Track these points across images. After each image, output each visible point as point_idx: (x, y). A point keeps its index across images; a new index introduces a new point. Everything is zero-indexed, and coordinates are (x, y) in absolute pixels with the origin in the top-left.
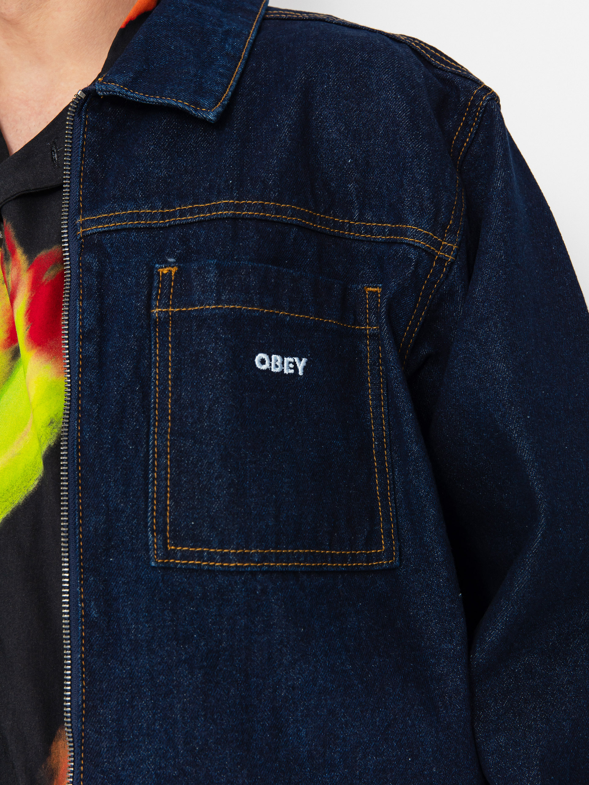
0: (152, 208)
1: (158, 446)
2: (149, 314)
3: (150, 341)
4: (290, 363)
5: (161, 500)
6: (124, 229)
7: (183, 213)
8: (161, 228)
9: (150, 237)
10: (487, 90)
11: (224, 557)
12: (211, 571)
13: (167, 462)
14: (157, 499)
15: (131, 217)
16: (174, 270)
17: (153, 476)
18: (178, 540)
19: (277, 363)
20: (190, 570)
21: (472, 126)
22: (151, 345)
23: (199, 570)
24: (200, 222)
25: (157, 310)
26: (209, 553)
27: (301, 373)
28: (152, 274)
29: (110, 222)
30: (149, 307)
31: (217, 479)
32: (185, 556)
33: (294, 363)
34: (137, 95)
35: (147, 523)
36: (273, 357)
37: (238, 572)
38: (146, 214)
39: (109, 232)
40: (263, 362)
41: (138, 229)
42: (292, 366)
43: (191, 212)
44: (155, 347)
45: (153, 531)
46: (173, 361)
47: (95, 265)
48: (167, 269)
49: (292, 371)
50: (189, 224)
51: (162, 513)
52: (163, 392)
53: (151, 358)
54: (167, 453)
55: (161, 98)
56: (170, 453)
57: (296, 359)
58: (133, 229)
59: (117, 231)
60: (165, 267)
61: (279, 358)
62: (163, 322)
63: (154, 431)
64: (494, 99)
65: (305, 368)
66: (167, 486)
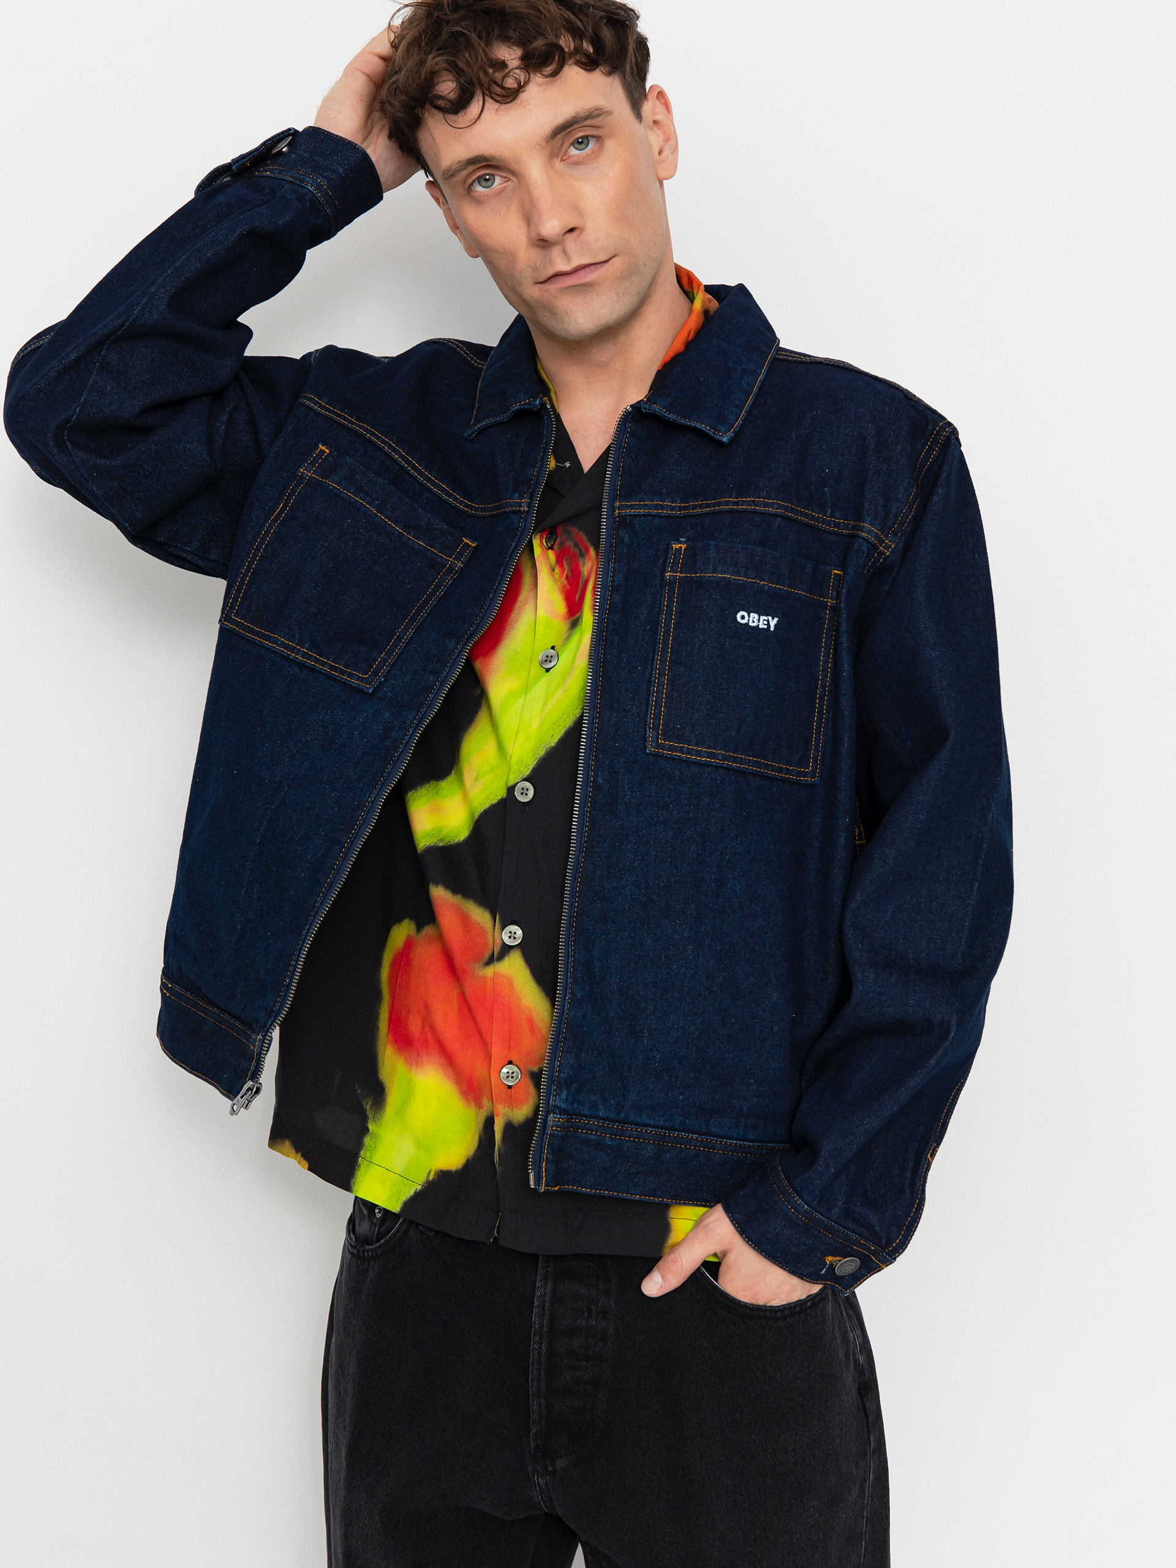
0: (673, 502)
1: (659, 669)
2: (663, 577)
3: (661, 595)
4: (764, 620)
5: (658, 706)
6: (650, 515)
7: (694, 507)
8: (677, 517)
9: (668, 523)
10: (950, 424)
11: (698, 753)
12: (688, 762)
13: (664, 681)
14: (654, 706)
15: (656, 507)
16: (683, 547)
17: (654, 690)
18: (666, 737)
19: (754, 620)
20: (673, 759)
21: (935, 450)
22: (661, 599)
23: (680, 760)
24: (706, 514)
25: (669, 574)
26: (688, 748)
27: (772, 629)
28: (668, 547)
29: (640, 508)
30: (664, 571)
31: (698, 697)
32: (670, 748)
33: (768, 621)
34: (672, 417)
35: (647, 722)
36: (752, 614)
37: (707, 765)
38: (667, 506)
39: (639, 516)
40: (743, 617)
41: (659, 516)
42: (766, 622)
43: (701, 506)
44: (665, 599)
45: (650, 728)
46: (676, 611)
47: (626, 540)
48: (679, 545)
49: (766, 627)
50: (698, 516)
51: (657, 716)
52: (667, 633)
53: (660, 608)
54: (665, 675)
55: (689, 421)
56: (667, 675)
57: (770, 618)
58: (656, 515)
59: (644, 516)
60: (678, 544)
61: (756, 616)
62: (672, 583)
63: (657, 658)
64: (954, 432)
65: (776, 626)
66: (663, 698)
